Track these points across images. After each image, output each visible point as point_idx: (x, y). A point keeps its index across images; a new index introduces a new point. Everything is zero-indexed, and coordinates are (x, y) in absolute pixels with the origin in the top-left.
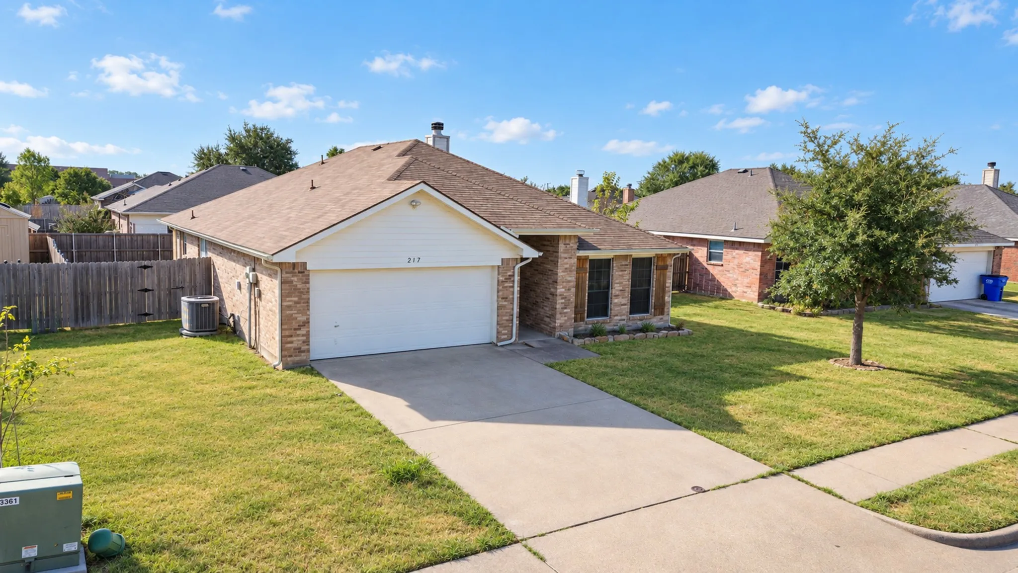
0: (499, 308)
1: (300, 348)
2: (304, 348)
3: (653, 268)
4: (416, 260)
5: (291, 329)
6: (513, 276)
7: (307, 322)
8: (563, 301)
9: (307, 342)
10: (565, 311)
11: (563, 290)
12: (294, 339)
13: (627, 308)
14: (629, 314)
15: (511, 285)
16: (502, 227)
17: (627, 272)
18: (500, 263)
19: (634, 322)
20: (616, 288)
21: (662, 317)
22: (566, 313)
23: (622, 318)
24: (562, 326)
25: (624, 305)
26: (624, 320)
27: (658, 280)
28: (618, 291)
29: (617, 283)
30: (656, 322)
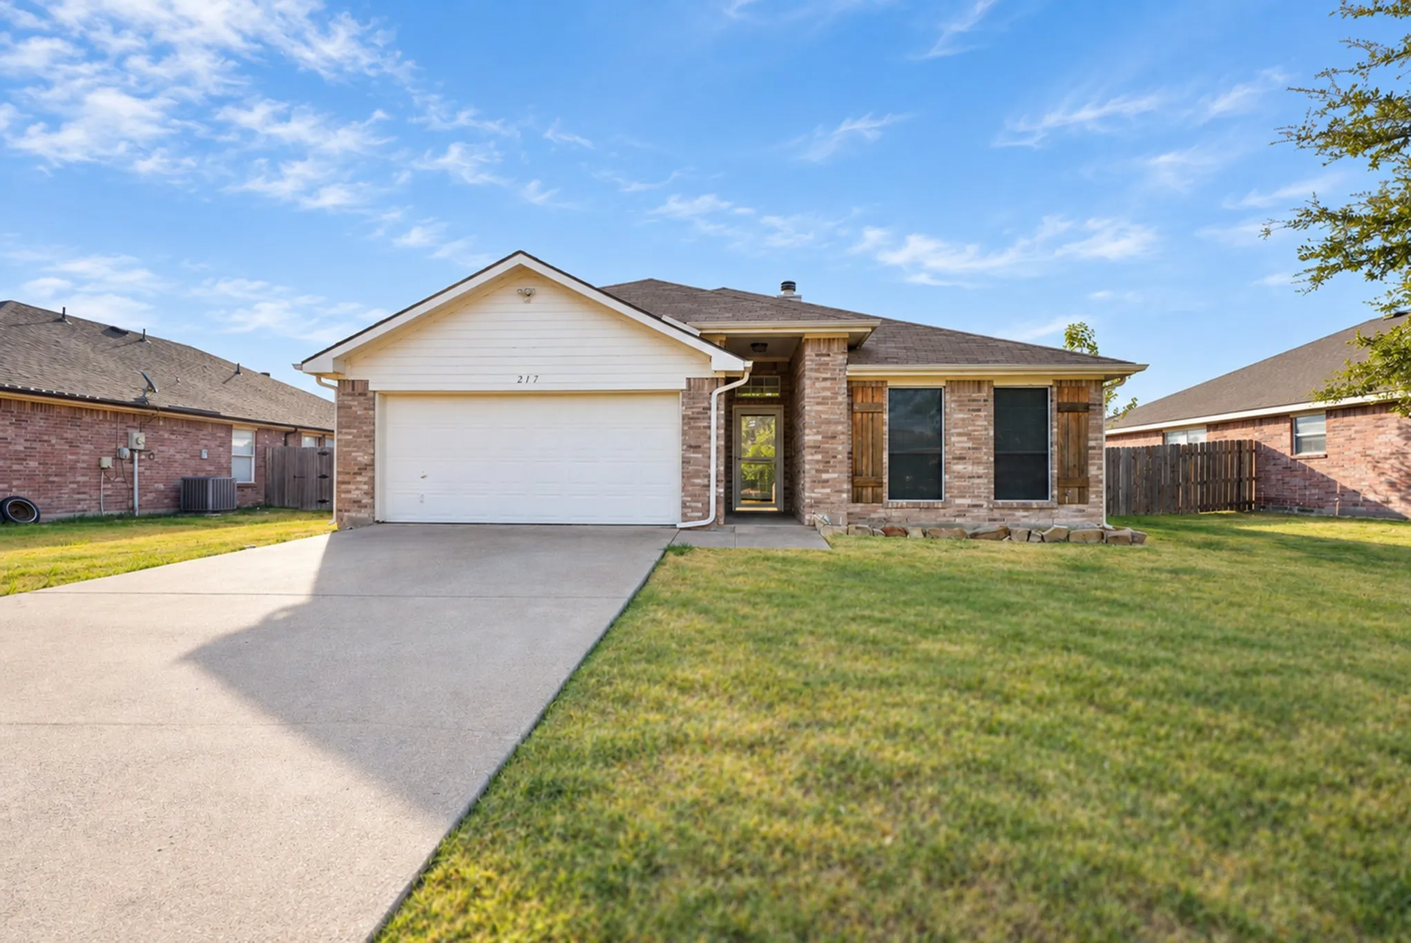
0: (686, 462)
1: (360, 502)
2: (366, 500)
3: (1052, 406)
4: (532, 379)
5: (349, 473)
6: (710, 409)
7: (372, 465)
8: (819, 457)
9: (371, 494)
10: (825, 476)
11: (819, 437)
12: (352, 487)
13: (986, 485)
14: (992, 497)
15: (706, 424)
16: (665, 318)
17: (982, 414)
18: (684, 386)
19: (1006, 512)
20: (954, 443)
21: (1081, 506)
22: (827, 481)
23: (976, 502)
24: (817, 503)
25: (979, 477)
26: (981, 506)
27: (1065, 432)
28: (963, 448)
29: (960, 435)
30: (1066, 516)
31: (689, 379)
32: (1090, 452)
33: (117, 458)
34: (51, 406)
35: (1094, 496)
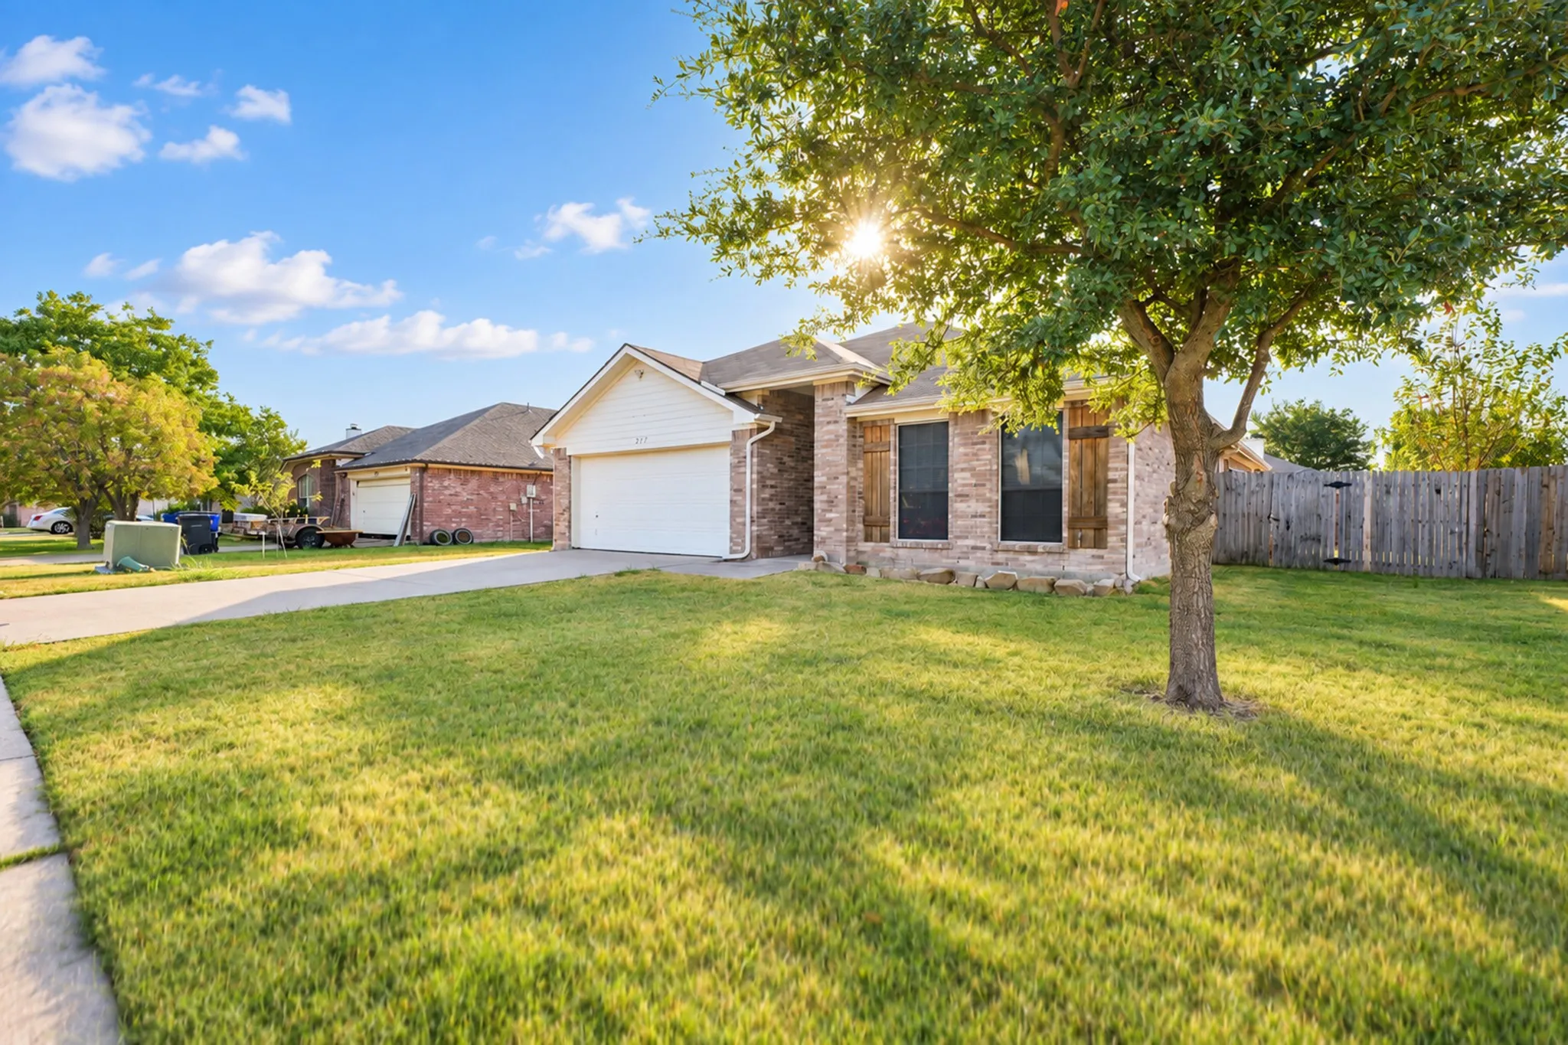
0: (732, 503)
1: (565, 533)
3: (1065, 433)
4: (644, 439)
5: (558, 513)
7: (569, 508)
8: (825, 497)
9: (569, 528)
10: (829, 515)
11: (824, 478)
12: (561, 523)
13: (992, 525)
14: (999, 538)
17: (987, 446)
18: (729, 438)
19: (1011, 555)
20: (959, 480)
21: (1095, 552)
22: (830, 520)
23: (979, 544)
24: (823, 541)
25: (983, 516)
26: (984, 548)
27: (1079, 462)
28: (964, 485)
29: (963, 470)
30: (1079, 564)
31: (734, 432)
32: (1110, 485)
33: (519, 503)
34: (480, 472)
35: (1114, 539)
